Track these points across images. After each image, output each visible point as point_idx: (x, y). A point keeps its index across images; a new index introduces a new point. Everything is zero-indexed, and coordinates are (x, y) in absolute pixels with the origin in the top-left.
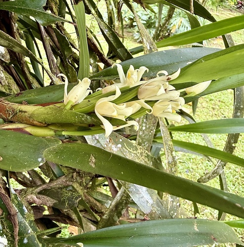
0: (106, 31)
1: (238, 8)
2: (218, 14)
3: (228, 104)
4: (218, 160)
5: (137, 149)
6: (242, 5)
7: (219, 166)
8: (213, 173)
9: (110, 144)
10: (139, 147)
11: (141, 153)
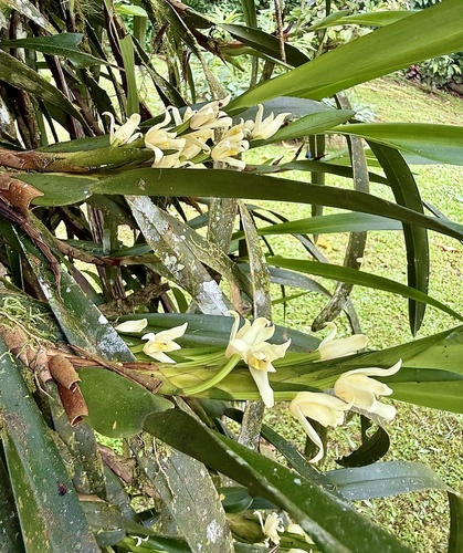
0: (164, 89)
1: (410, 78)
2: (374, 89)
3: (391, 245)
4: (336, 282)
5: (208, 247)
6: (417, 73)
7: (339, 297)
8: (333, 310)
9: (170, 232)
10: (211, 244)
11: (215, 253)
